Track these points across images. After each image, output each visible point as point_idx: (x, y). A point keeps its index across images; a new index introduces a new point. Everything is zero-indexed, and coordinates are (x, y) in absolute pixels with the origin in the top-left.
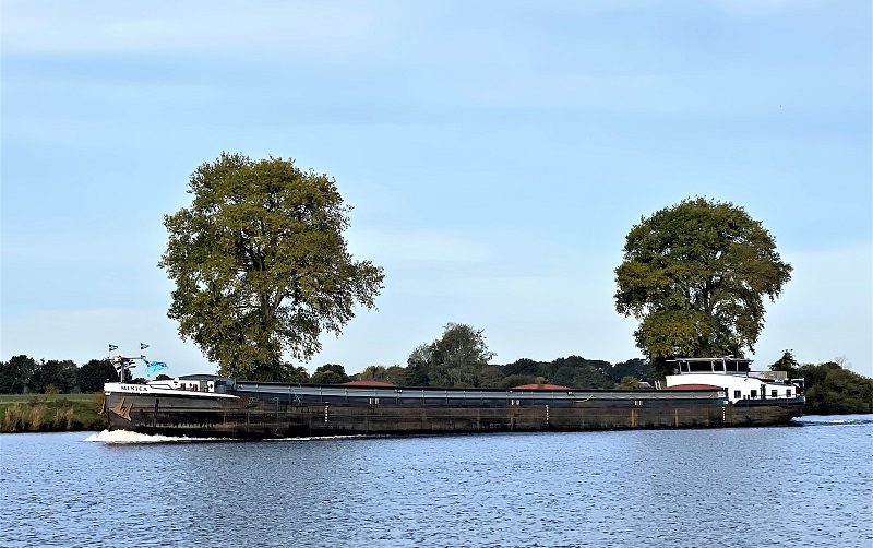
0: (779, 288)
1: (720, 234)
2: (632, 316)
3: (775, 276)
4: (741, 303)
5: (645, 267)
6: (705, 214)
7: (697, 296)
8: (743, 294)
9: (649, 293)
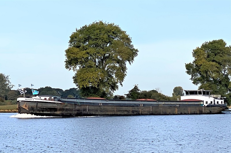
0: (133, 59)
1: (109, 36)
2: (72, 70)
3: (132, 54)
4: (117, 65)
5: (78, 49)
6: (102, 28)
7: (99, 62)
8: (118, 62)
9: (79, 60)
